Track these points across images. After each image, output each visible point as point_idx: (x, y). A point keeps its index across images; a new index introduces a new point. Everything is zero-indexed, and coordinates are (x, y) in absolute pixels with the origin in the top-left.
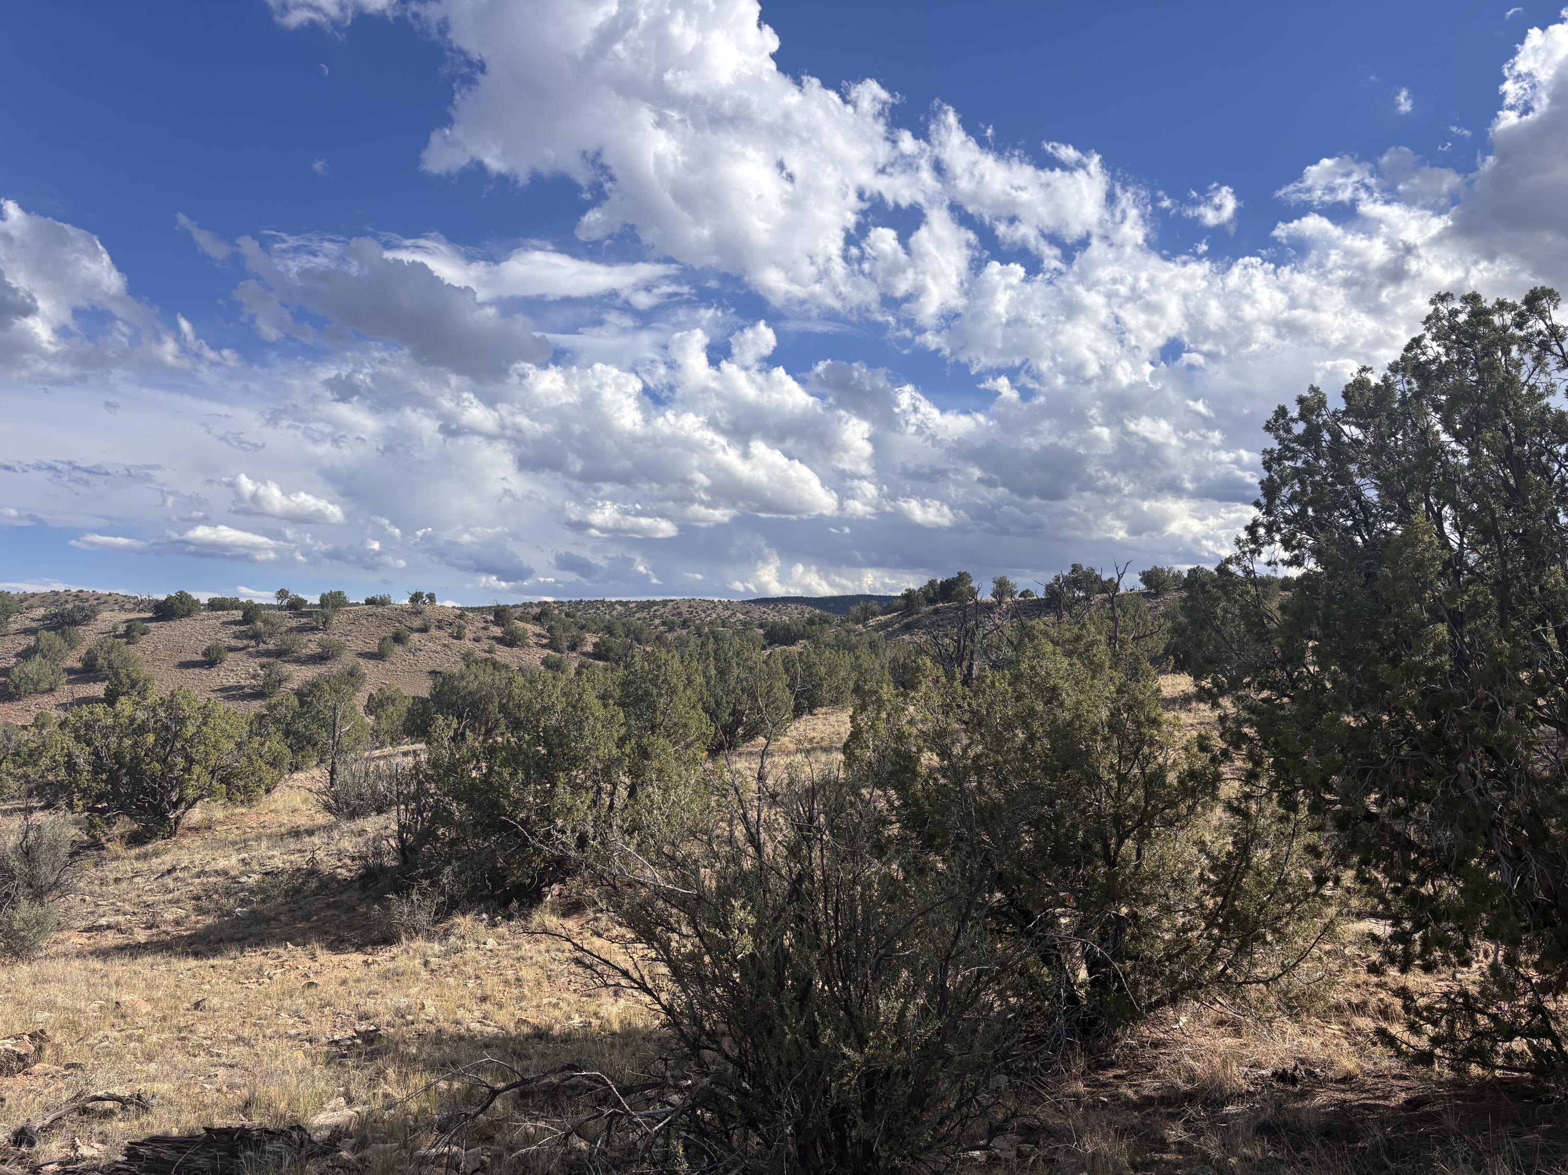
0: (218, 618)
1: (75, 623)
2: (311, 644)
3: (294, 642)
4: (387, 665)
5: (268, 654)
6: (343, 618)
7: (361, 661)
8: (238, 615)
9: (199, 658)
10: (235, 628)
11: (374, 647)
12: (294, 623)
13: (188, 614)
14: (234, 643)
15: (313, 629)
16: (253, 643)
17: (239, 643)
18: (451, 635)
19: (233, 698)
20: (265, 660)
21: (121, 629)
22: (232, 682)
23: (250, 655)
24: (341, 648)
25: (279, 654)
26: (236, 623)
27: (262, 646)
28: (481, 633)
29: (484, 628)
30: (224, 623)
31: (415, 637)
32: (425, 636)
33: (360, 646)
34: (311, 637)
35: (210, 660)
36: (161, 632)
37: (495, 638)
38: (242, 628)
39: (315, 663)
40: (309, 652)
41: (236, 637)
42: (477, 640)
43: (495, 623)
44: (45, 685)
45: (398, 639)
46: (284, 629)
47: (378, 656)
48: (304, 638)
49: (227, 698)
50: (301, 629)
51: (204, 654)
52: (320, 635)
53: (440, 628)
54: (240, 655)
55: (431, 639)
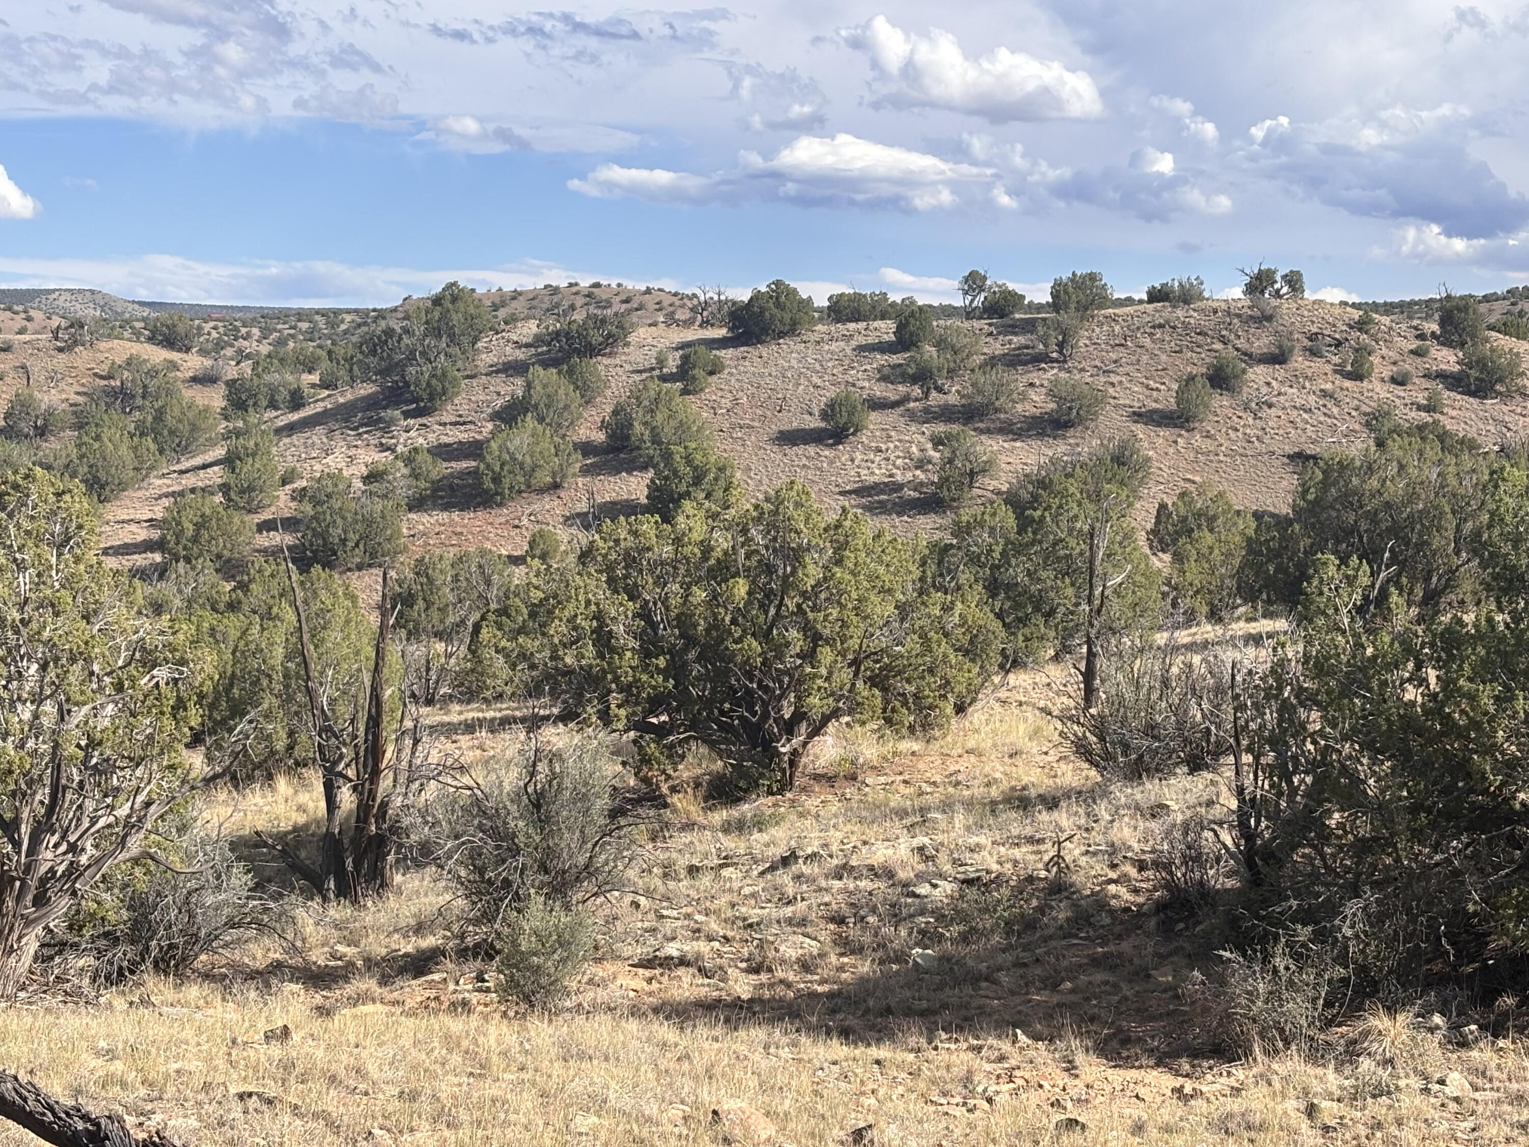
0: (848, 338)
1: (592, 351)
2: (1030, 394)
3: (997, 389)
4: (1197, 440)
5: (946, 414)
6: (1100, 333)
7: (1140, 430)
8: (886, 330)
9: (814, 423)
10: (881, 359)
11: (1167, 400)
12: (997, 347)
13: (791, 330)
14: (880, 391)
15: (1039, 359)
16: (917, 391)
17: (891, 392)
18: (1340, 371)
19: (884, 509)
20: (941, 428)
21: (673, 363)
22: (878, 475)
23: (912, 416)
24: (1098, 399)
25: (971, 415)
26: (882, 348)
27: (935, 398)
28: (1409, 365)
29: (1417, 353)
30: (861, 348)
31: (1258, 374)
32: (1280, 372)
33: (1139, 397)
34: (1035, 377)
35: (836, 427)
36: (744, 368)
37: (1441, 376)
38: (896, 359)
39: (1041, 435)
40: (1031, 410)
41: (884, 379)
42: (1399, 381)
43: (1444, 340)
44: (544, 477)
45: (1219, 379)
46: (978, 359)
47: (1178, 418)
48: (1020, 379)
49: (869, 508)
50: (1014, 360)
51: (824, 416)
52: (1054, 373)
53: (1314, 353)
54: (892, 417)
55: (1295, 379)
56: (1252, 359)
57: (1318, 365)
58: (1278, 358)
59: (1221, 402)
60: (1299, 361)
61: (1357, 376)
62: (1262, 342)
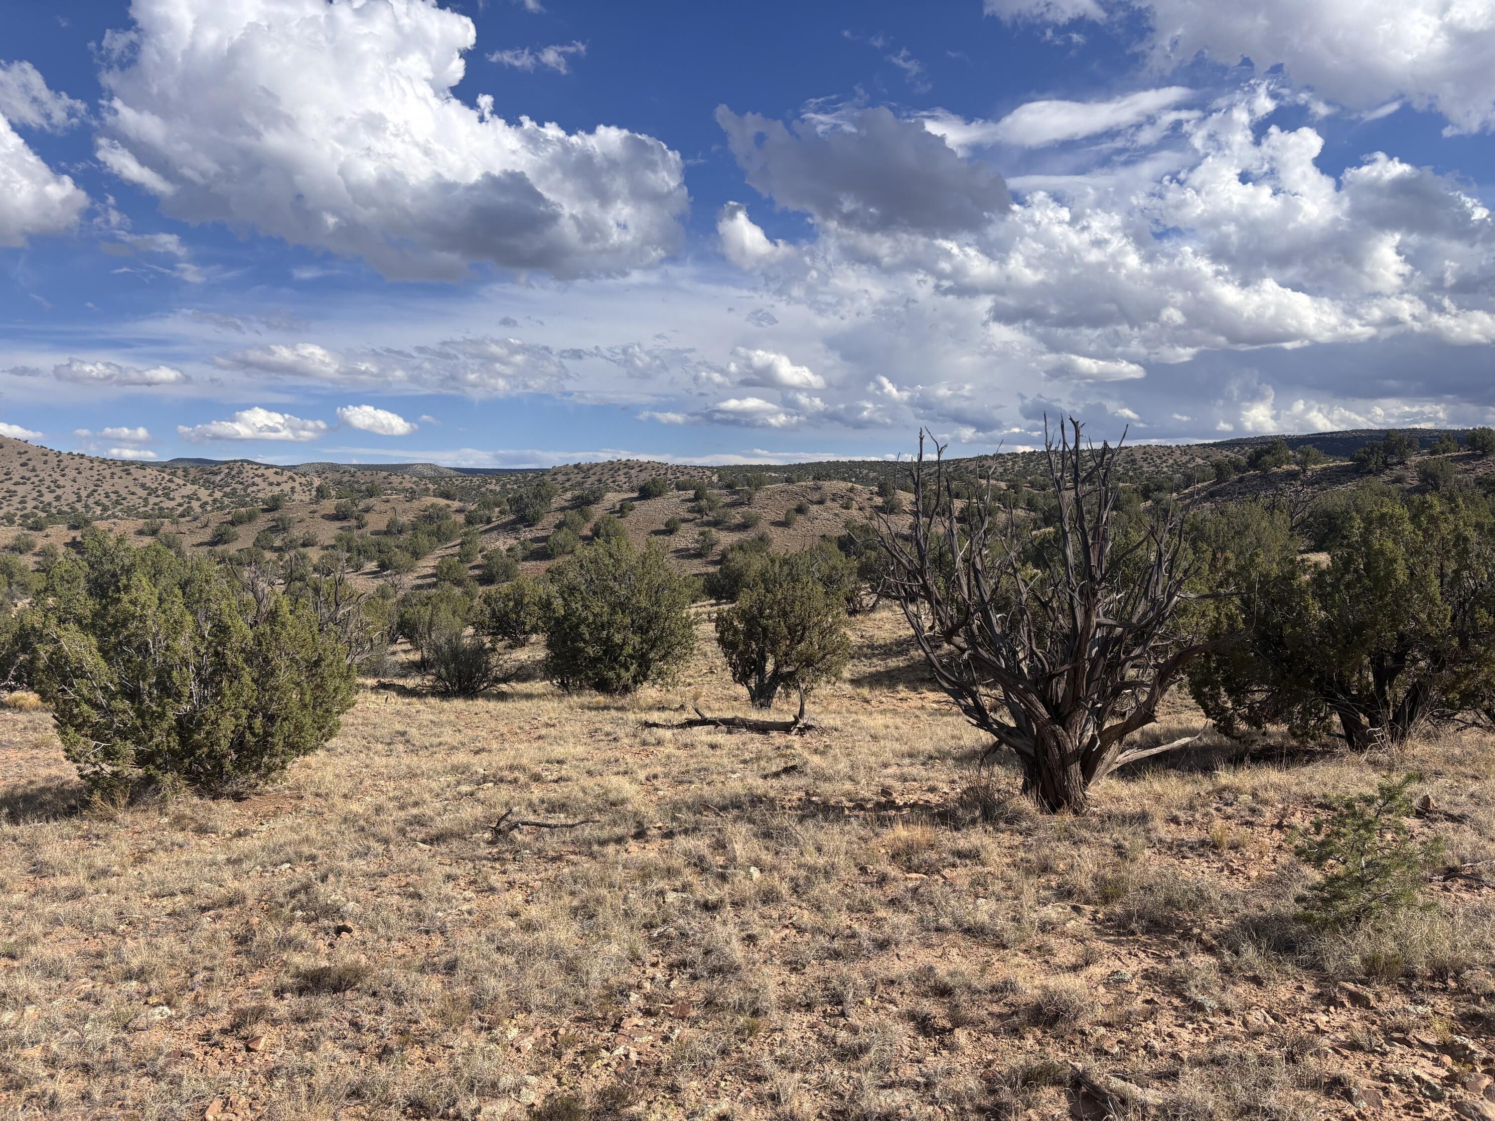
0: (678, 497)
1: (589, 503)
2: (737, 516)
3: (725, 515)
4: (791, 531)
5: (708, 524)
6: (762, 494)
7: (772, 528)
8: (691, 493)
9: (663, 527)
10: (690, 504)
11: (782, 518)
12: (728, 500)
13: (659, 494)
14: (687, 516)
15: (741, 504)
16: (699, 516)
17: (690, 516)
18: (842, 506)
19: (683, 557)
20: (705, 528)
21: (618, 507)
22: (682, 545)
23: (697, 525)
24: (758, 518)
25: (716, 524)
26: (689, 500)
27: (705, 518)
28: (866, 504)
29: (870, 499)
30: (683, 500)
31: (814, 508)
32: (821, 507)
33: (772, 516)
34: (739, 510)
35: (670, 530)
36: (642, 507)
37: (877, 507)
38: (693, 504)
39: (739, 531)
40: (737, 521)
41: (689, 511)
42: (862, 509)
43: (879, 494)
44: (569, 549)
45: (800, 510)
46: (721, 504)
47: (785, 524)
48: (733, 511)
49: (679, 557)
50: (733, 505)
51: (667, 525)
52: (746, 509)
53: (834, 500)
54: (690, 525)
55: (827, 510)
56: (812, 502)
57: (835, 505)
58: (821, 502)
59: (800, 518)
60: (829, 503)
61: (847, 508)
62: (816, 496)
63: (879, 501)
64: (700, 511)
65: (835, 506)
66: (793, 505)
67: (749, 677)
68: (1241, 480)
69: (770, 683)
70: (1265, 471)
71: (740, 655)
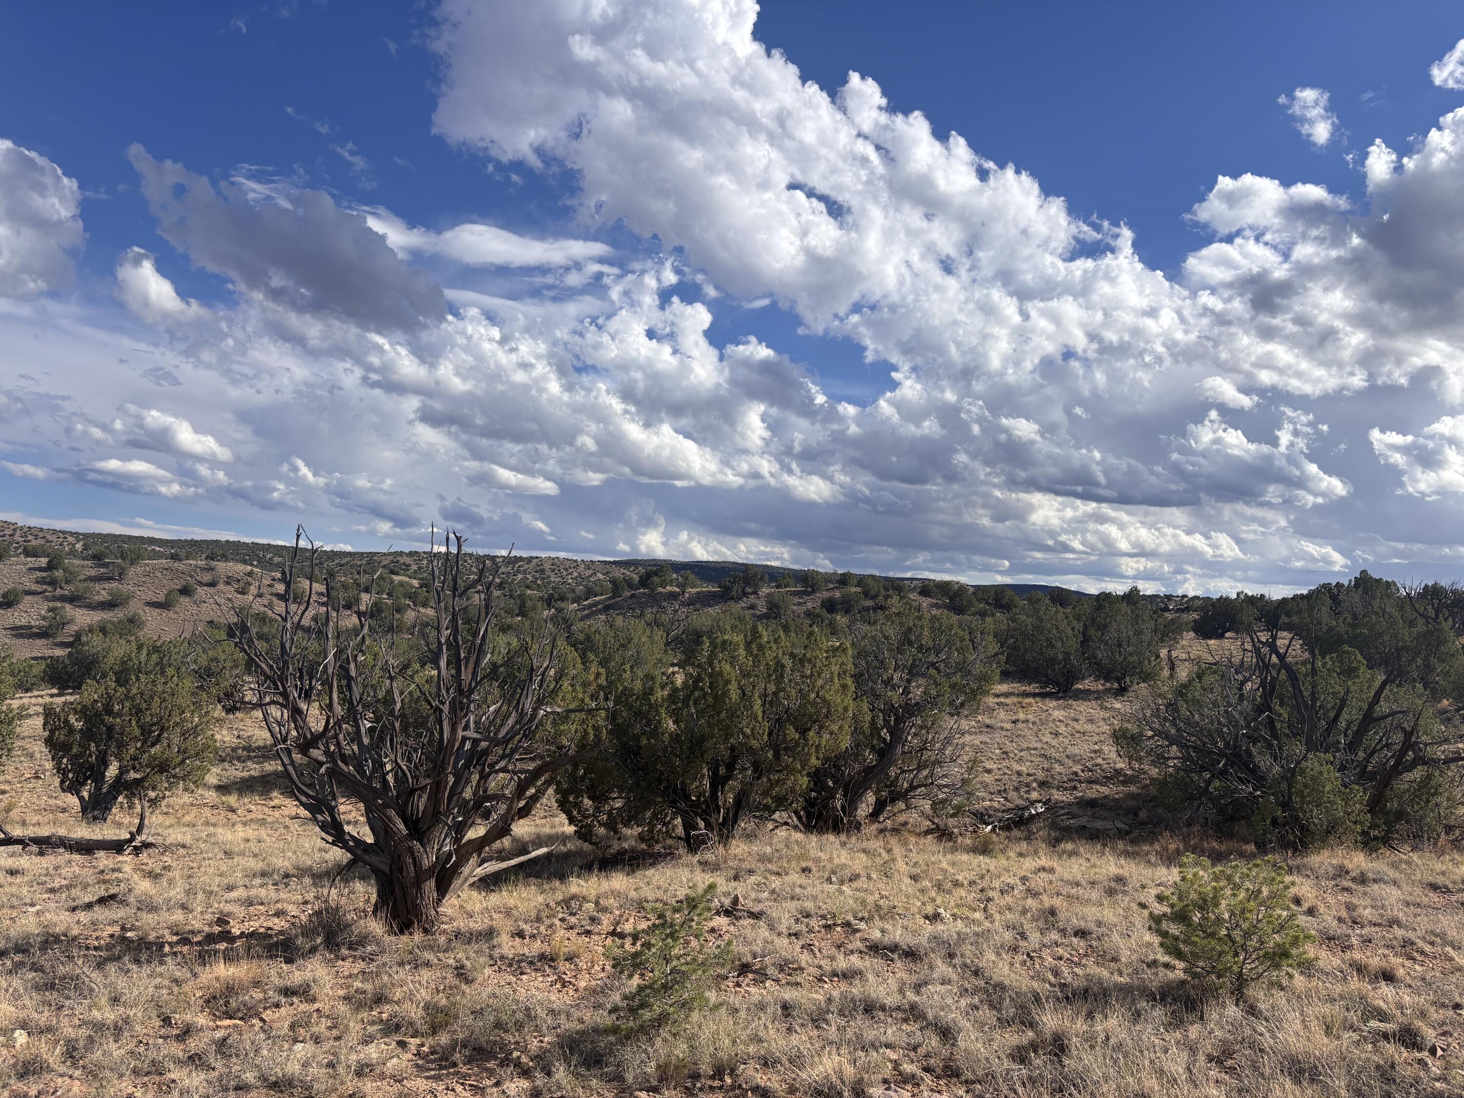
0: (25, 564)
2: (101, 592)
3: (86, 590)
4: (171, 614)
5: (63, 599)
6: (139, 570)
7: (147, 609)
8: (43, 561)
10: (38, 574)
11: (161, 598)
12: (93, 573)
14: (34, 587)
15: (110, 579)
16: (50, 589)
17: (38, 588)
18: (237, 591)
19: (22, 636)
20: (51, 604)
22: (23, 622)
23: (47, 599)
24: (131, 597)
25: (73, 599)
26: (40, 569)
27: (59, 592)
28: (265, 590)
30: (30, 569)
31: (201, 591)
32: (212, 590)
33: (150, 596)
34: (107, 586)
35: (8, 602)
37: (278, 595)
38: (44, 574)
39: (103, 609)
40: (101, 598)
41: (37, 582)
45: (186, 591)
46: (82, 577)
47: (164, 605)
48: (98, 586)
49: (15, 636)
50: (98, 579)
51: (5, 596)
52: (114, 585)
53: (228, 583)
54: (37, 598)
55: (218, 593)
56: (201, 584)
57: (229, 588)
58: (212, 584)
59: (184, 600)
60: (221, 586)
61: (243, 593)
62: (207, 578)
63: (281, 588)
64: (53, 583)
65: (229, 591)
66: (178, 584)
67: (84, 784)
68: (633, 596)
69: (109, 792)
70: (653, 590)
71: (73, 759)
